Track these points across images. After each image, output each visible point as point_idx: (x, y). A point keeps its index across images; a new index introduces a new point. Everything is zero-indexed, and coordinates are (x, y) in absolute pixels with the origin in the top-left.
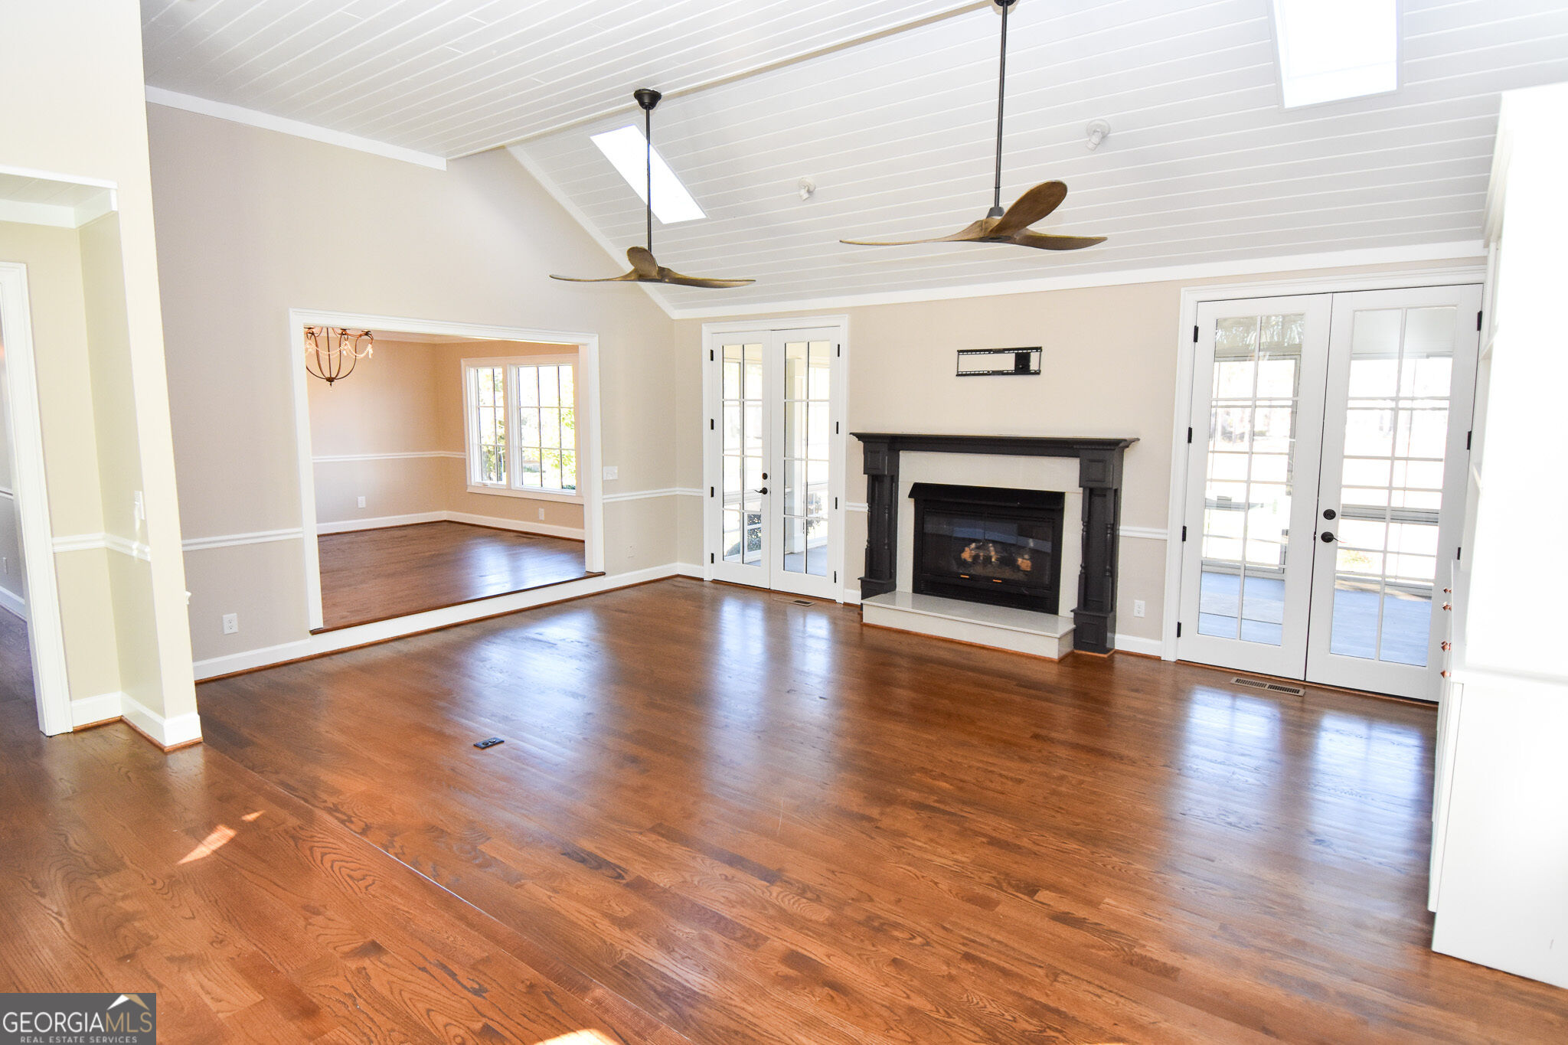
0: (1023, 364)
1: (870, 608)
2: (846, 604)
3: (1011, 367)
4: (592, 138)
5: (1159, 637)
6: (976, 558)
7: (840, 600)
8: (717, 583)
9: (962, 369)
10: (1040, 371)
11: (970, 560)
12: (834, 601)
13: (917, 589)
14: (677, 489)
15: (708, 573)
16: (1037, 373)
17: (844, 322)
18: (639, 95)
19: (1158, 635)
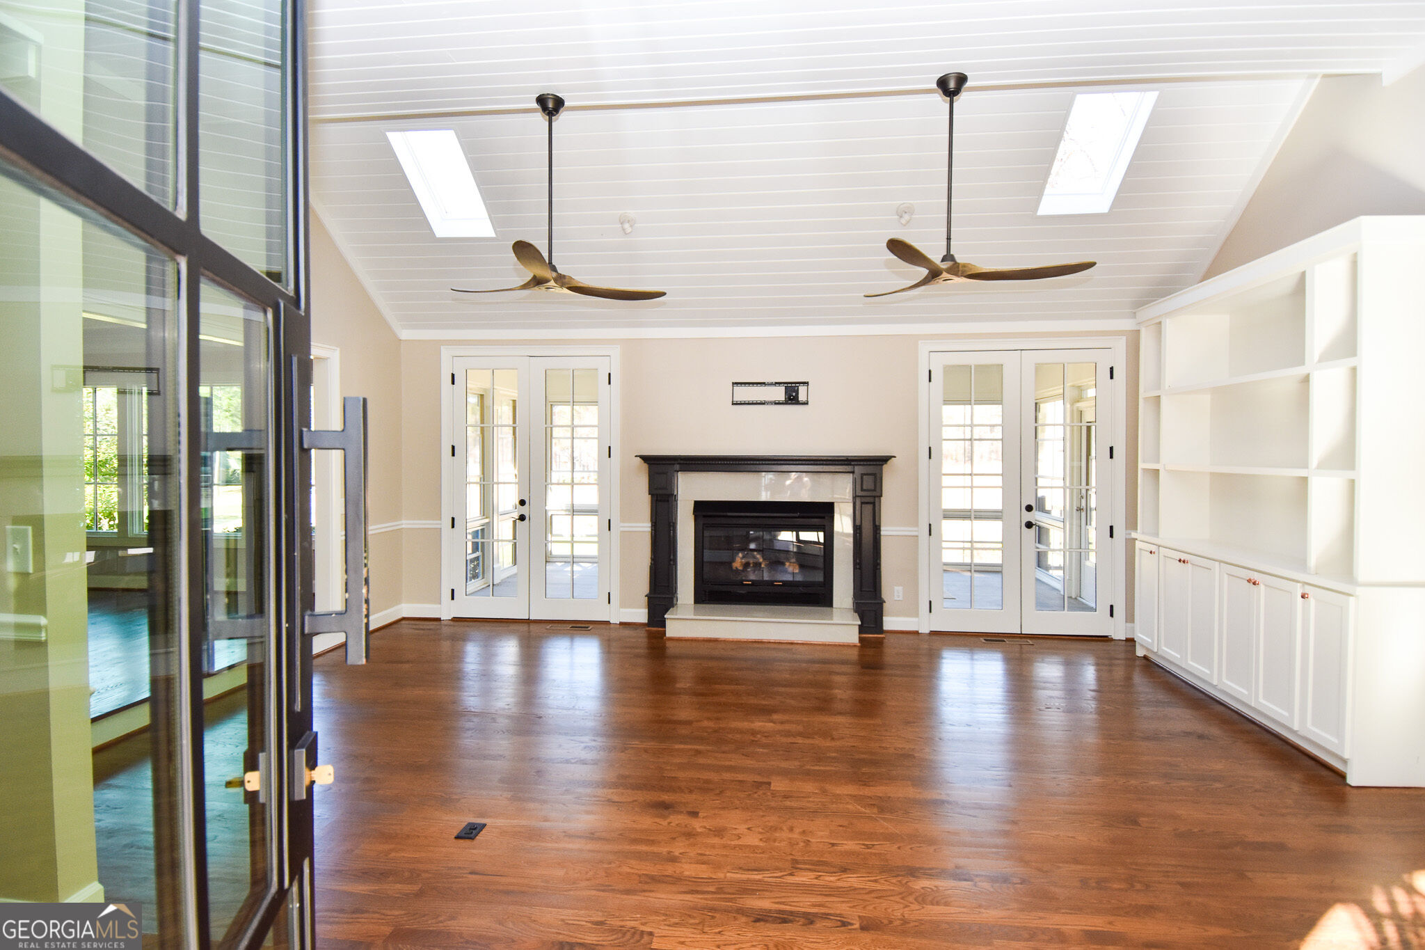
0: (792, 395)
1: (674, 622)
2: (621, 624)
3: (782, 397)
4: (387, 133)
5: (916, 615)
6: (746, 565)
7: (615, 620)
8: (457, 621)
9: (737, 399)
10: (807, 401)
11: (741, 568)
12: (608, 623)
13: (698, 600)
14: (404, 522)
15: (446, 611)
16: (806, 403)
17: (616, 352)
18: (541, 100)
19: (915, 613)
